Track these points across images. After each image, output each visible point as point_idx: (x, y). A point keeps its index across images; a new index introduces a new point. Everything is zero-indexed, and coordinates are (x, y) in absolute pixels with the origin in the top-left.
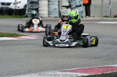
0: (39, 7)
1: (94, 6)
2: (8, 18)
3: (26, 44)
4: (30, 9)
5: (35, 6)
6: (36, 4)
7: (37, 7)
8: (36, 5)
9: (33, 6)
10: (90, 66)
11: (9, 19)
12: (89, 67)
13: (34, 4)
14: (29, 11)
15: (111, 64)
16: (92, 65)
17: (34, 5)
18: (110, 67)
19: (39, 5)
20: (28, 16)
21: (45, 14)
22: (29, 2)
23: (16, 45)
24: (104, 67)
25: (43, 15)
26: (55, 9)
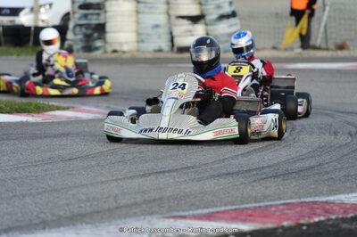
0: (108, 20)
1: (277, 14)
2: (12, 54)
3: (68, 134)
4: (81, 25)
5: (95, 17)
6: (97, 11)
7: (102, 22)
8: (98, 14)
9: (90, 17)
10: (259, 202)
11: (15, 57)
12: (257, 205)
13: (91, 11)
14: (75, 34)
15: (323, 195)
16: (266, 197)
17: (92, 14)
18: (322, 202)
19: (108, 14)
20: (75, 48)
21: (127, 43)
22: (77, 5)
23: (35, 137)
24: (302, 203)
25: (121, 44)
26: (157, 26)
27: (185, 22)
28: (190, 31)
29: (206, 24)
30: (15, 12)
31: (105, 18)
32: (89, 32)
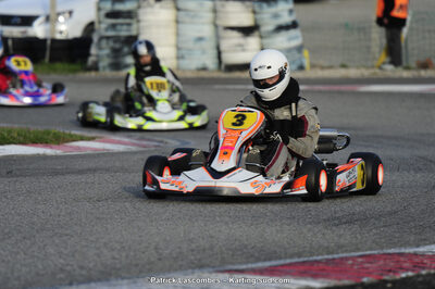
0: (141, 31)
1: (347, 25)
3: (95, 170)
4: (108, 38)
5: (125, 27)
6: (128, 21)
7: (134, 33)
8: (129, 24)
9: (119, 27)
10: (333, 253)
12: (330, 257)
13: (121, 21)
14: (100, 48)
15: (410, 245)
16: (340, 248)
17: (122, 24)
18: (409, 254)
19: (142, 24)
20: (101, 64)
22: (103, 13)
23: (55, 173)
24: (385, 254)
26: (200, 39)
27: (235, 34)
28: (240, 45)
29: (261, 37)
30: (28, 21)
31: (138, 29)
32: (117, 46)
